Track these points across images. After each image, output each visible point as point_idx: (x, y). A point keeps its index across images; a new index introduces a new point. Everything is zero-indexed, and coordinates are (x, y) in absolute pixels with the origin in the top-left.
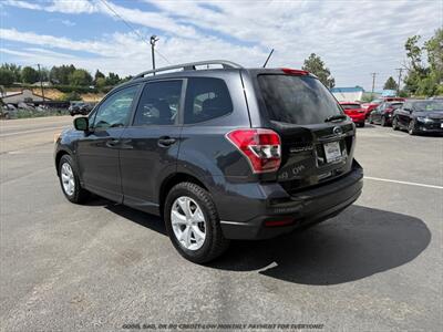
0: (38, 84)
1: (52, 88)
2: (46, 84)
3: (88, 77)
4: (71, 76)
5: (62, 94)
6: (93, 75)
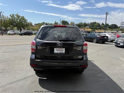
0: (86, 27)
1: (89, 28)
2: (88, 27)
3: (99, 25)
4: (95, 25)
5: (91, 29)
6: (101, 24)
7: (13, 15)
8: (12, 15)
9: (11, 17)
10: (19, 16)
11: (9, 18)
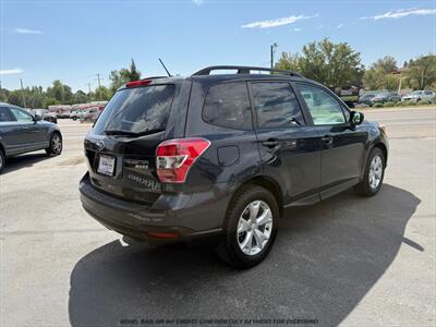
7: (312, 46)
8: (308, 48)
9: (307, 53)
10: (331, 46)
11: (301, 59)
